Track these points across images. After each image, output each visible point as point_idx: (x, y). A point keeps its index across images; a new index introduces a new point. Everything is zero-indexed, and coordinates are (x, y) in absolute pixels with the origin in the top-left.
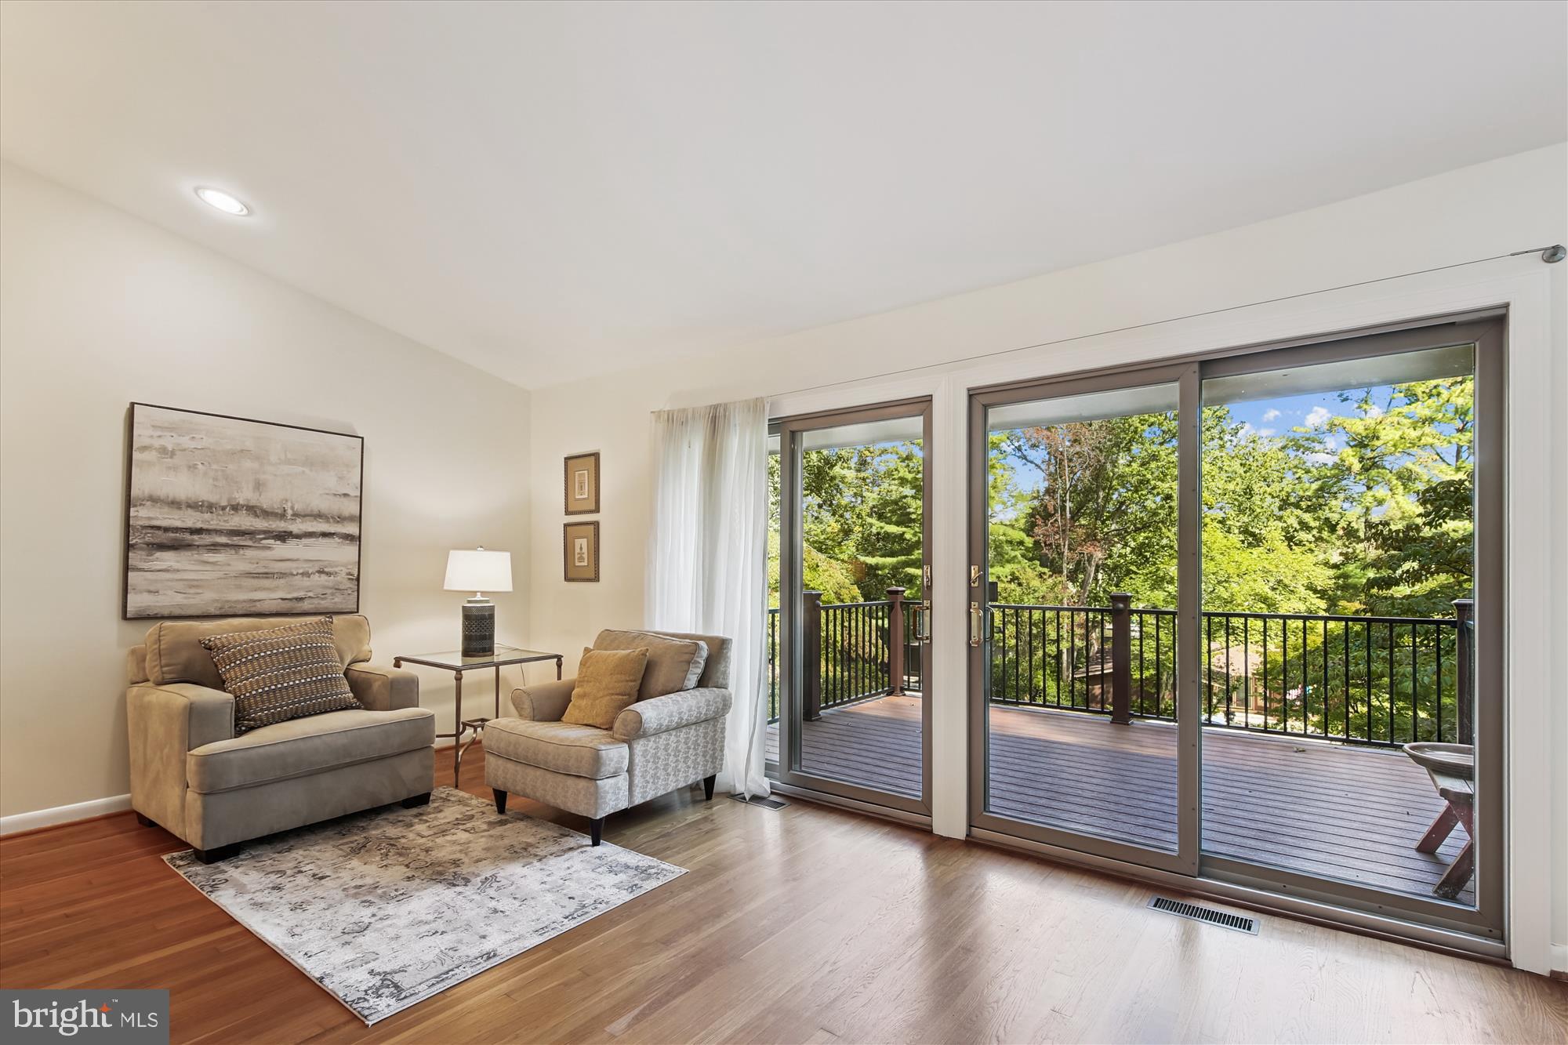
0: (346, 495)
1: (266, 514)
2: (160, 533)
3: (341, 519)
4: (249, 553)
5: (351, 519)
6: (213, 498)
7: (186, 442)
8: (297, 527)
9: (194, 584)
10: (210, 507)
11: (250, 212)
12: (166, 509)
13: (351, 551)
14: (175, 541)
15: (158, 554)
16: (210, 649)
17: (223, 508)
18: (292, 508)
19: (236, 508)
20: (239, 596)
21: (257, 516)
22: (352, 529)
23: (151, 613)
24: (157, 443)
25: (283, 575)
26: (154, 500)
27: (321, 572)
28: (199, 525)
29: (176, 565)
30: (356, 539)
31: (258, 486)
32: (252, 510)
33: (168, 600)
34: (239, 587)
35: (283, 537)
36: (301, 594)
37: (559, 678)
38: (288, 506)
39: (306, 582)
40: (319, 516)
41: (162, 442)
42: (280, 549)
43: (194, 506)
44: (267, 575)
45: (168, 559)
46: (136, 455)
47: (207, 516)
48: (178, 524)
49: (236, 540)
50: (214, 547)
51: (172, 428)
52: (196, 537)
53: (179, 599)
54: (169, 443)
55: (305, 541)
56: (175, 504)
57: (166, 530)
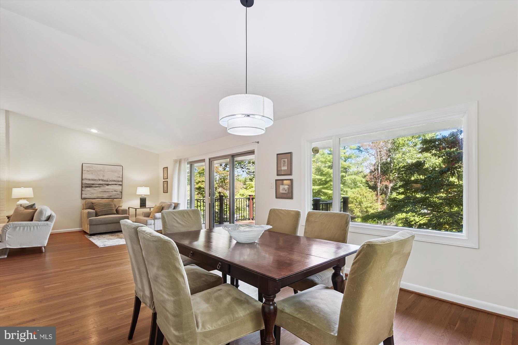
0: (119, 177)
1: (105, 181)
2: (87, 185)
3: (118, 181)
4: (102, 188)
5: (120, 181)
6: (95, 178)
7: (91, 169)
8: (110, 183)
9: (93, 193)
10: (95, 180)
11: (98, 132)
12: (88, 181)
13: (120, 187)
14: (90, 186)
15: (87, 188)
16: (93, 203)
17: (97, 180)
18: (109, 180)
19: (99, 180)
20: (100, 195)
21: (103, 181)
22: (121, 183)
23: (86, 198)
24: (87, 170)
25: (108, 192)
26: (86, 179)
27: (115, 191)
28: (93, 183)
29: (90, 190)
30: (121, 185)
31: (103, 176)
32: (102, 180)
33: (88, 196)
34: (100, 194)
35: (108, 185)
36: (111, 195)
37: (150, 210)
38: (109, 179)
39: (112, 193)
40: (114, 181)
41: (87, 169)
42: (107, 187)
43: (92, 180)
44: (105, 192)
45: (88, 189)
46: (83, 172)
47: (95, 181)
48: (90, 183)
49: (100, 186)
50: (96, 187)
51: (89, 167)
52: (93, 185)
53: (90, 196)
54: (88, 169)
55: (112, 185)
56: (89, 180)
57: (88, 184)
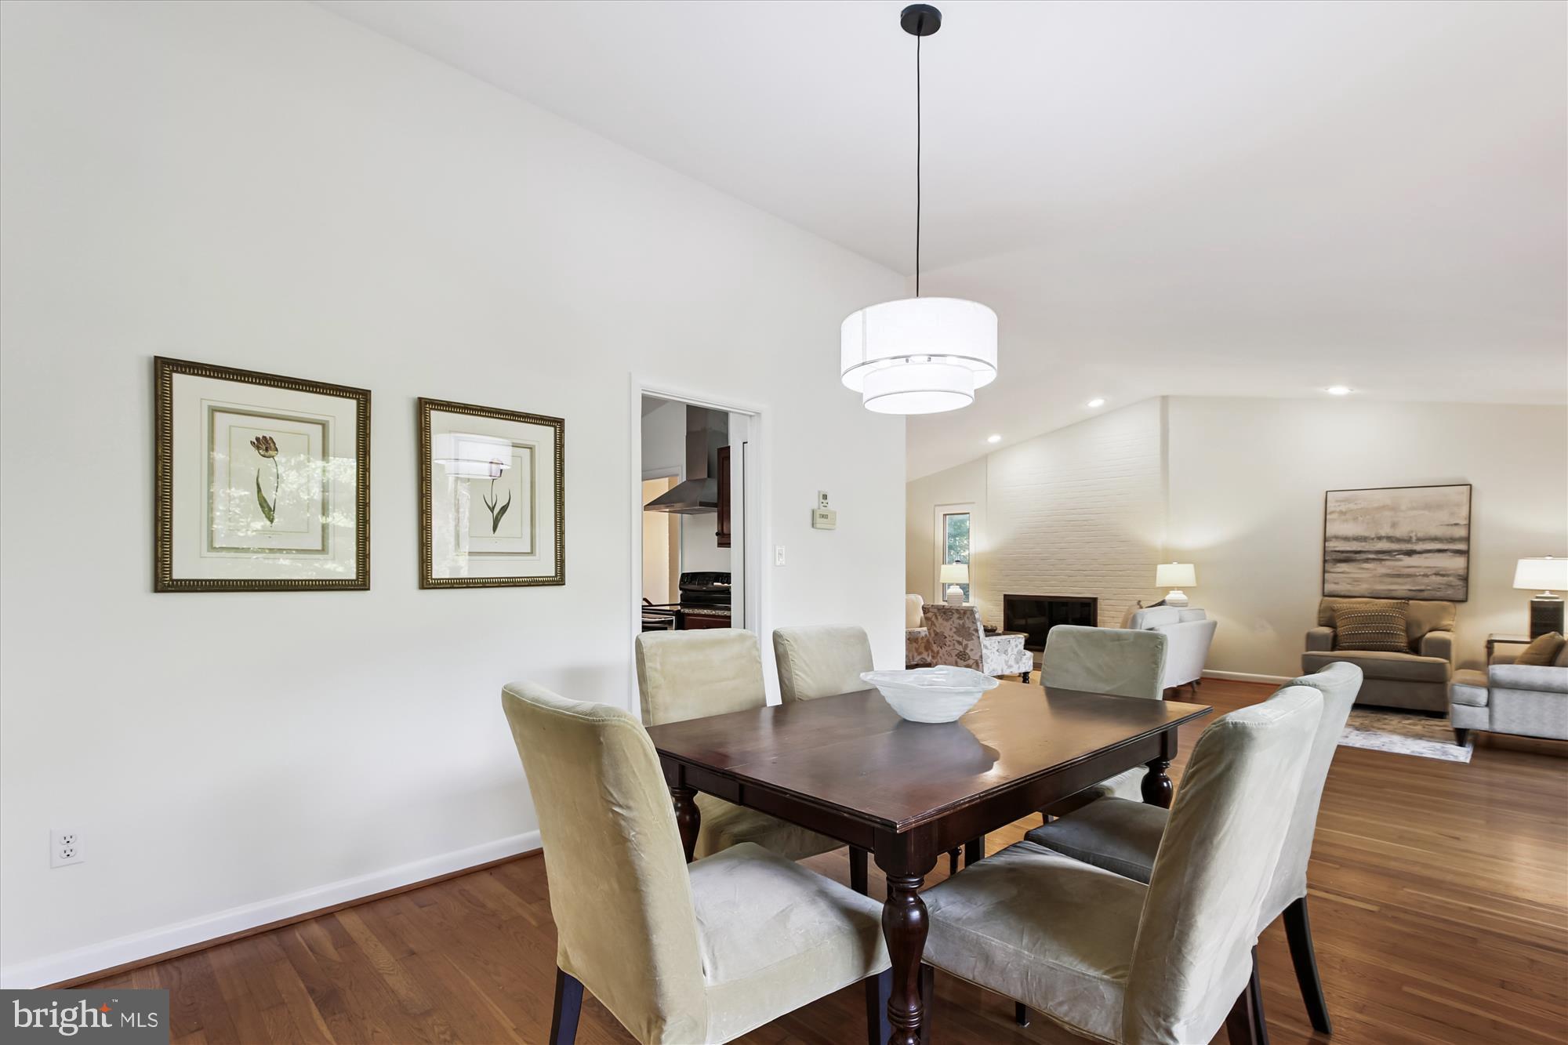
0: (1456, 524)
1: (1398, 540)
2: (1339, 554)
3: (1452, 540)
4: (1388, 563)
5: (1460, 540)
6: (1366, 534)
7: (1352, 506)
8: (1419, 547)
9: (1356, 580)
10: (1364, 539)
12: (1342, 542)
13: (1459, 563)
14: (1347, 558)
15: (1339, 565)
17: (1373, 539)
18: (1416, 536)
19: (1380, 538)
20: (1381, 587)
21: (1392, 542)
22: (1462, 547)
23: (1336, 593)
24: (1338, 509)
25: (1409, 576)
26: (1337, 538)
27: (1437, 574)
28: (1359, 549)
29: (1347, 570)
30: (1466, 553)
31: (1394, 525)
32: (1390, 539)
33: (1342, 588)
34: (1381, 582)
35: (1410, 553)
36: (1423, 587)
38: (1413, 535)
39: (1426, 580)
40: (1435, 539)
41: (1340, 508)
42: (1408, 561)
43: (1357, 539)
44: (1399, 576)
45: (1343, 567)
46: (1328, 517)
47: (1363, 544)
48: (1348, 549)
49: (1381, 556)
50: (1367, 560)
51: (1346, 500)
52: (1357, 555)
53: (1349, 587)
54: (1343, 508)
55: (1425, 555)
56: (1346, 539)
57: (1342, 552)
